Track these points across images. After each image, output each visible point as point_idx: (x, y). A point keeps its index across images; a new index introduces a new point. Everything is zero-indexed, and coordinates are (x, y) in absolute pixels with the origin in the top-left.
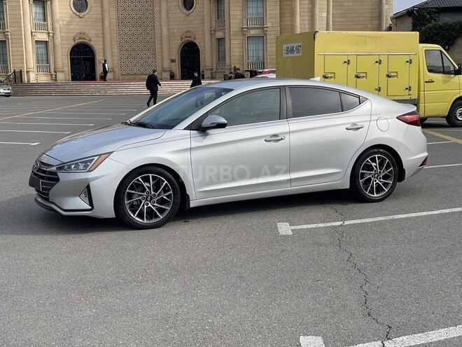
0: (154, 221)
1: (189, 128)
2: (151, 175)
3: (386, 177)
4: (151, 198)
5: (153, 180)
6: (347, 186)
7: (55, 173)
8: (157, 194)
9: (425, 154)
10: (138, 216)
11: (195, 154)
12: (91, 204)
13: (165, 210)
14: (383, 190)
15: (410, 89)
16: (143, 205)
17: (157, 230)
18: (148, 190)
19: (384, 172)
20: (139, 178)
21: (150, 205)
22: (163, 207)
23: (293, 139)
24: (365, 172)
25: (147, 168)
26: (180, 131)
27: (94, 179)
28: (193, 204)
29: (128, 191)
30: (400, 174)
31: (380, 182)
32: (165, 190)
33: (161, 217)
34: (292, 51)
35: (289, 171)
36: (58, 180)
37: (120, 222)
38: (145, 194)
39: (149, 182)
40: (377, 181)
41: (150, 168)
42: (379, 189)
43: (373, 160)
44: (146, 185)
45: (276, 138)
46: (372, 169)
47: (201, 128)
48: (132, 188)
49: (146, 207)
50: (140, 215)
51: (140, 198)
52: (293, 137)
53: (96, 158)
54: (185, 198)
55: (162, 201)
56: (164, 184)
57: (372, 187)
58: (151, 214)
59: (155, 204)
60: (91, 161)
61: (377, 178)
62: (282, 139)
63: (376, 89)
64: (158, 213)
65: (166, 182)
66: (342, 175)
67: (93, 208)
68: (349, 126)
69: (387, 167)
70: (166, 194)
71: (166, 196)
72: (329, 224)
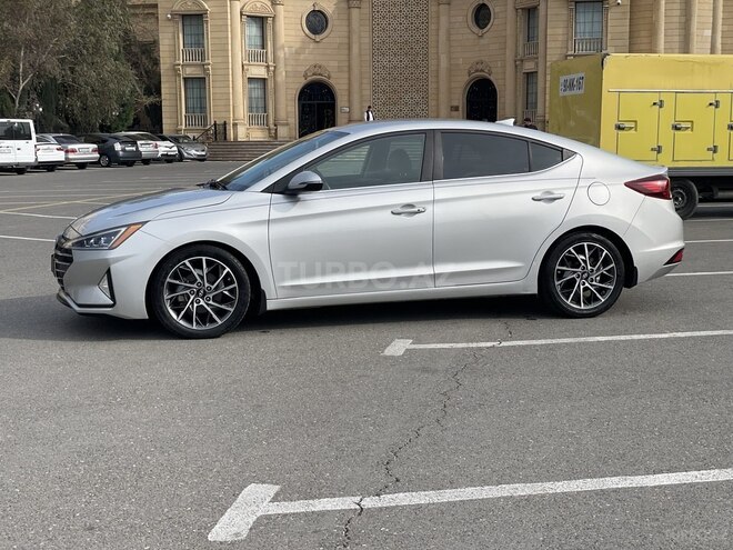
0: (209, 327)
1: (269, 190)
2: (204, 258)
4: (205, 294)
5: (207, 266)
6: (533, 289)
8: (213, 287)
9: (679, 245)
10: (183, 318)
11: (276, 229)
12: (113, 297)
13: (226, 312)
14: (597, 299)
16: (192, 303)
17: (210, 341)
18: (199, 280)
19: (598, 269)
20: (186, 262)
21: (202, 303)
22: (223, 307)
23: (440, 213)
24: (564, 268)
25: (199, 248)
26: (255, 194)
27: (117, 260)
28: (271, 306)
29: (168, 280)
30: (628, 274)
31: (591, 286)
32: (227, 280)
33: (220, 322)
34: (571, 86)
35: (432, 262)
36: (70, 260)
37: (154, 326)
38: (195, 286)
39: (202, 268)
40: (587, 285)
41: (205, 247)
42: (591, 299)
43: (580, 250)
44: (196, 272)
45: (410, 209)
46: (578, 265)
47: (289, 190)
48: (175, 276)
49: (195, 305)
50: (188, 317)
51: (188, 292)
52: (439, 209)
53: (123, 230)
54: (259, 295)
55: (223, 299)
56: (225, 272)
57: (577, 294)
58: (204, 316)
59: (211, 302)
60: (118, 232)
61: (586, 279)
62: (419, 212)
63: (708, 149)
64: (215, 316)
65: (228, 269)
66: (522, 273)
67: (115, 303)
68: (538, 195)
69: (606, 262)
70: (228, 288)
71: (228, 291)
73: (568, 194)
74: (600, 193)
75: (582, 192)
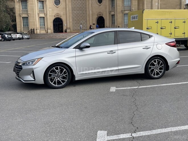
0: (60, 85)
1: (75, 48)
2: (59, 67)
3: (160, 69)
4: (59, 77)
5: (60, 69)
6: (143, 72)
7: (21, 66)
8: (61, 75)
9: (179, 59)
10: (53, 83)
11: (77, 58)
12: (34, 78)
13: (65, 81)
14: (159, 74)
15: (184, 33)
16: (56, 79)
17: (61, 89)
18: (57, 73)
19: (160, 66)
20: (54, 68)
21: (58, 79)
22: (64, 80)
23: (120, 53)
24: (151, 66)
25: (57, 64)
26: (71, 49)
27: (35, 68)
28: (76, 79)
29: (49, 73)
30: (167, 67)
31: (158, 71)
32: (65, 73)
33: (63, 84)
34: (134, 18)
35: (118, 66)
36: (22, 68)
37: (46, 86)
38: (56, 74)
39: (58, 70)
40: (157, 70)
41: (58, 64)
42: (158, 74)
43: (155, 61)
44: (57, 71)
45: (112, 52)
46: (154, 65)
47: (80, 48)
48: (51, 72)
49: (57, 80)
50: (55, 83)
51: (55, 76)
52: (119, 52)
53: (37, 60)
54: (73, 76)
55: (64, 78)
56: (64, 71)
57: (154, 73)
58: (59, 83)
59: (61, 79)
60: (34, 61)
61: (157, 69)
62: (114, 53)
63: (170, 34)
64: (62, 82)
65: (65, 70)
66: (141, 68)
67: (35, 80)
68: (144, 47)
69: (161, 64)
70: (65, 75)
71: (65, 76)
72: (132, 88)
73: (152, 47)
74: (159, 46)
75: (155, 46)
